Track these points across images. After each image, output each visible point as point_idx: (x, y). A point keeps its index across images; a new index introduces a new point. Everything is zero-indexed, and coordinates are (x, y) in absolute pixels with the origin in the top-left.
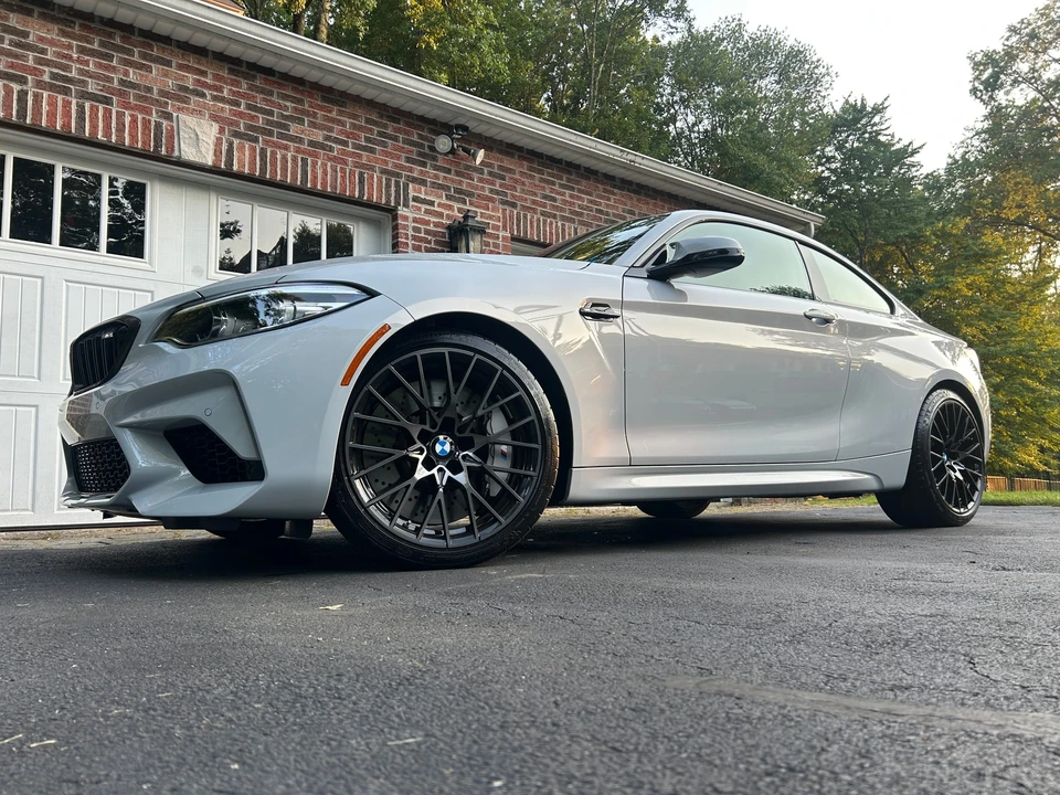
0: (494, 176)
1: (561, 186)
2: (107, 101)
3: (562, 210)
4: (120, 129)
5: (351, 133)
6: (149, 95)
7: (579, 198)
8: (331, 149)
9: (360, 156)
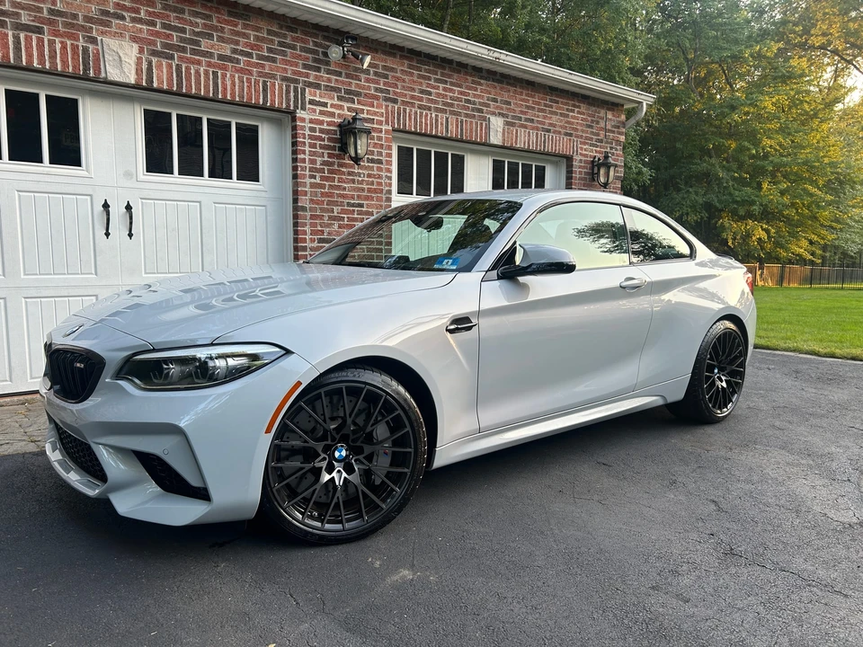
0: (379, 76)
1: (436, 80)
2: (39, 31)
3: (436, 102)
4: (53, 56)
5: (255, 45)
6: (75, 22)
7: (451, 91)
8: (238, 61)
9: (263, 66)
